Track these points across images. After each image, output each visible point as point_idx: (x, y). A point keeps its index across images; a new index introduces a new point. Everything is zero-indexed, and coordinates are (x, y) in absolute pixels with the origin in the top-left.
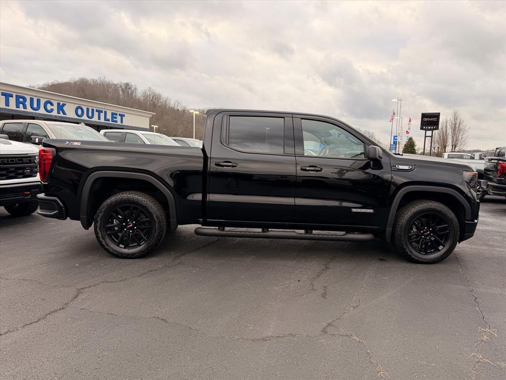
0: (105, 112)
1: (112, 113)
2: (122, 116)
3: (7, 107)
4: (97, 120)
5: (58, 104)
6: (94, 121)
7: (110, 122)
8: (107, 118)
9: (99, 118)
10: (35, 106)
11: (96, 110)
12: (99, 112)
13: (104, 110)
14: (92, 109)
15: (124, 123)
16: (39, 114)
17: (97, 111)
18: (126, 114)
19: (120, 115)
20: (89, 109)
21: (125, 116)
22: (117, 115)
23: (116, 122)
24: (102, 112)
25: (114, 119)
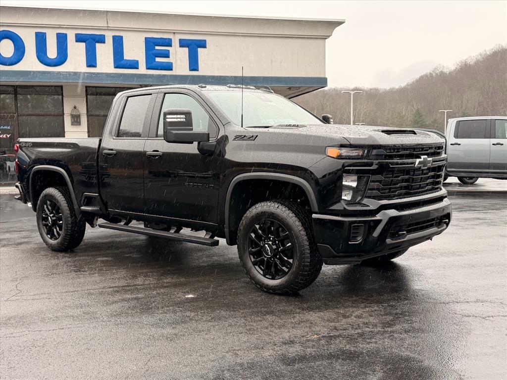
0: (118, 43)
1: (147, 40)
2: (194, 47)
4: (83, 68)
6: (69, 73)
7: (142, 70)
8: (128, 55)
9: (91, 61)
11: (77, 35)
12: (91, 41)
13: (109, 36)
14: (58, 35)
15: (205, 69)
17: (79, 39)
18: (209, 40)
19: (183, 43)
21: (205, 47)
22: (171, 46)
23: (169, 67)
24: (101, 40)
25: (158, 59)
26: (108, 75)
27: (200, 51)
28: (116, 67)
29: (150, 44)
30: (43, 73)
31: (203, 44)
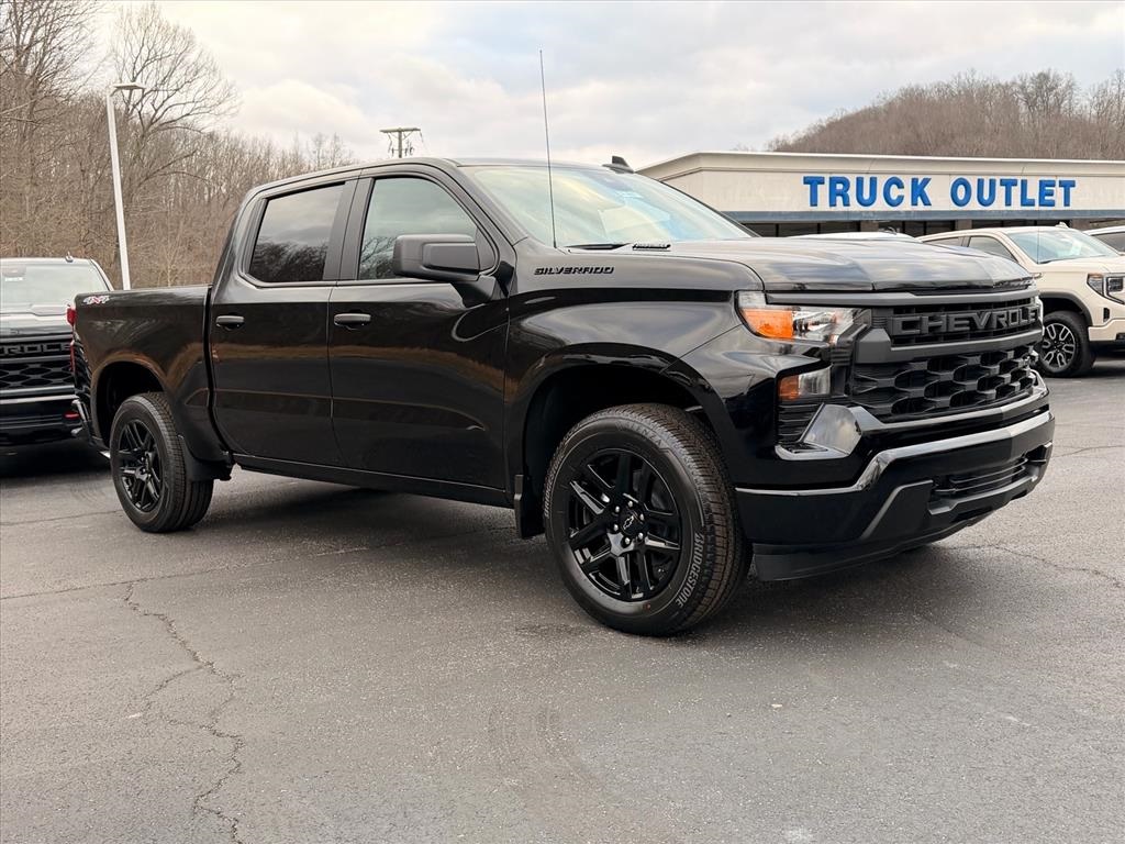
0: (1024, 183)
1: (1040, 182)
2: (1067, 186)
3: (814, 209)
4: (1004, 208)
5: (914, 181)
6: (995, 211)
7: (1037, 207)
8: (1029, 197)
9: (1008, 203)
10: (866, 196)
11: (1001, 181)
12: (1008, 184)
13: (1019, 179)
14: (990, 181)
15: (1072, 207)
16: (874, 212)
17: (1003, 183)
18: (1076, 180)
19: (1062, 184)
20: (983, 180)
21: (1074, 186)
22: (1054, 186)
23: (1052, 204)
24: (1014, 183)
25: (1046, 198)
26: (1018, 211)
27: (1071, 189)
28: (1023, 205)
29: (1042, 184)
30: (981, 211)
31: (1073, 184)
